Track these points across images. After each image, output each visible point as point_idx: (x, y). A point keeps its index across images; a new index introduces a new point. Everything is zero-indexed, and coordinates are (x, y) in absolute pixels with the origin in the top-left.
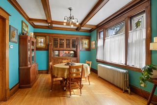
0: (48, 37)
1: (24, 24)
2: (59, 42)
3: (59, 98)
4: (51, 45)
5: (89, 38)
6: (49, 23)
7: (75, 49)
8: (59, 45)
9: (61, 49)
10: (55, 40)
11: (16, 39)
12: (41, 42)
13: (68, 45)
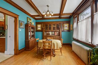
0: (42, 24)
1: (28, 19)
2: (48, 27)
3: (38, 59)
4: (44, 28)
5: (69, 22)
6: (41, 16)
7: (58, 31)
8: (48, 28)
9: (50, 30)
10: (46, 25)
11: (23, 26)
12: (39, 27)
13: (54, 28)
